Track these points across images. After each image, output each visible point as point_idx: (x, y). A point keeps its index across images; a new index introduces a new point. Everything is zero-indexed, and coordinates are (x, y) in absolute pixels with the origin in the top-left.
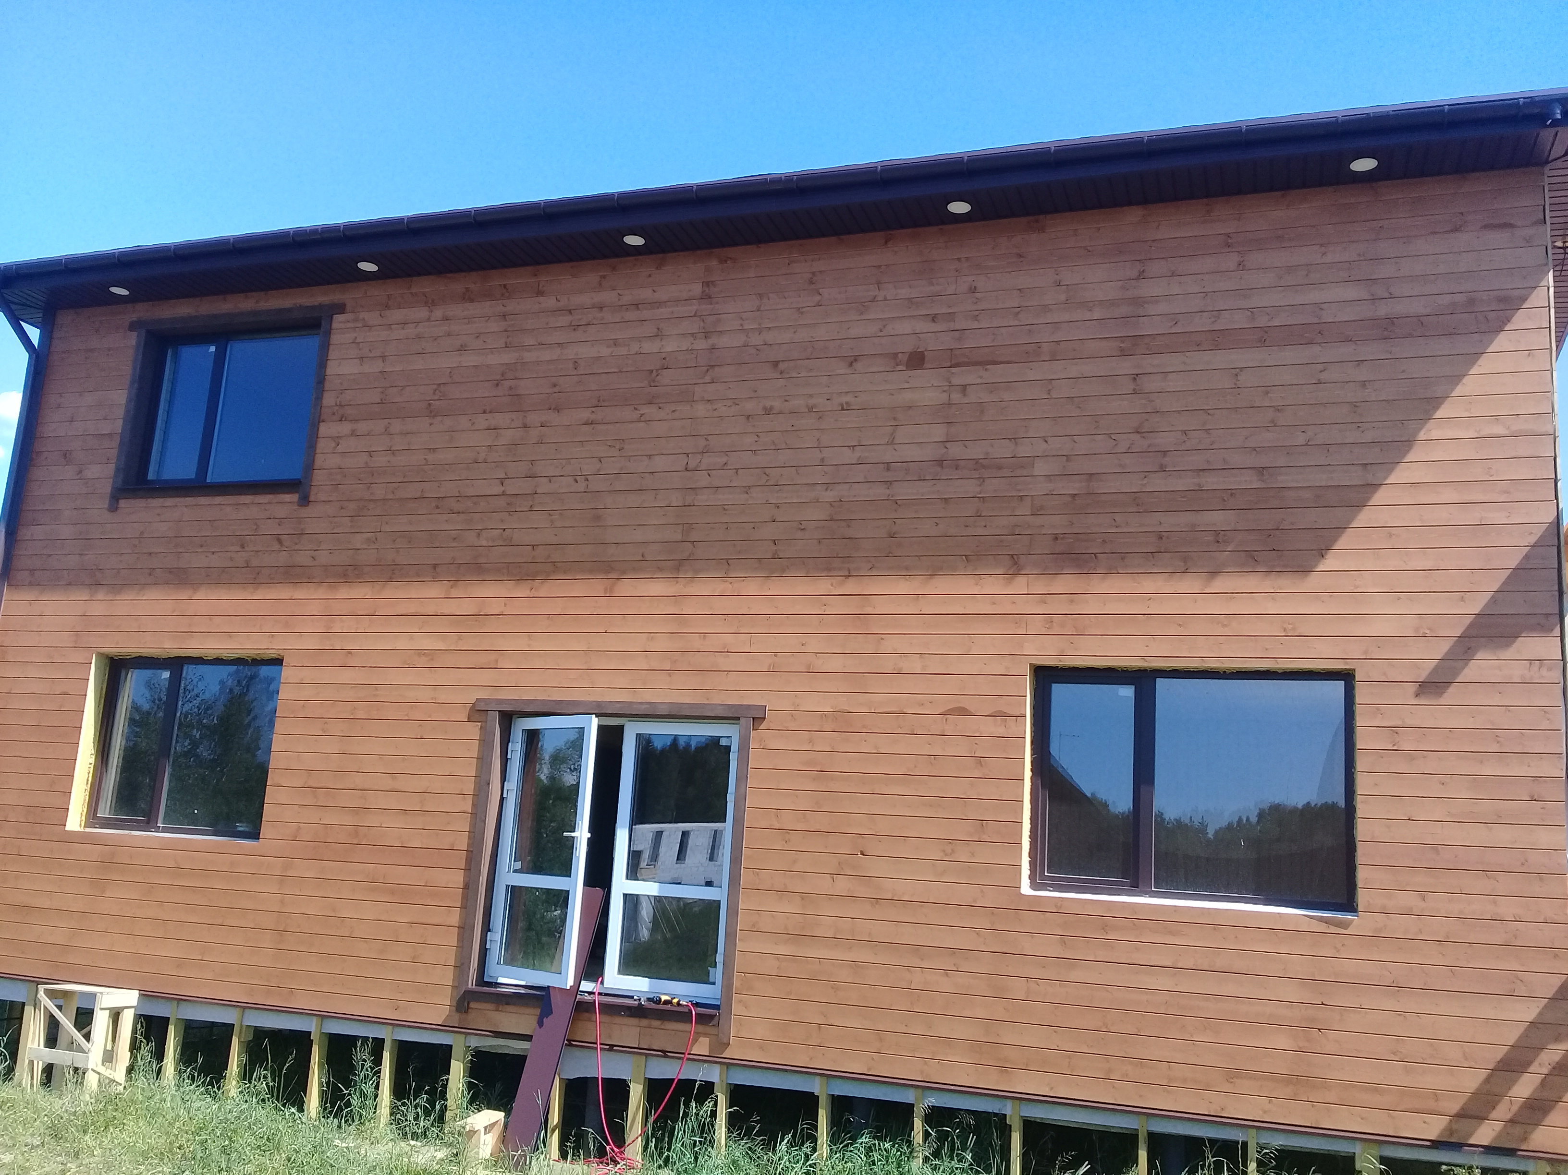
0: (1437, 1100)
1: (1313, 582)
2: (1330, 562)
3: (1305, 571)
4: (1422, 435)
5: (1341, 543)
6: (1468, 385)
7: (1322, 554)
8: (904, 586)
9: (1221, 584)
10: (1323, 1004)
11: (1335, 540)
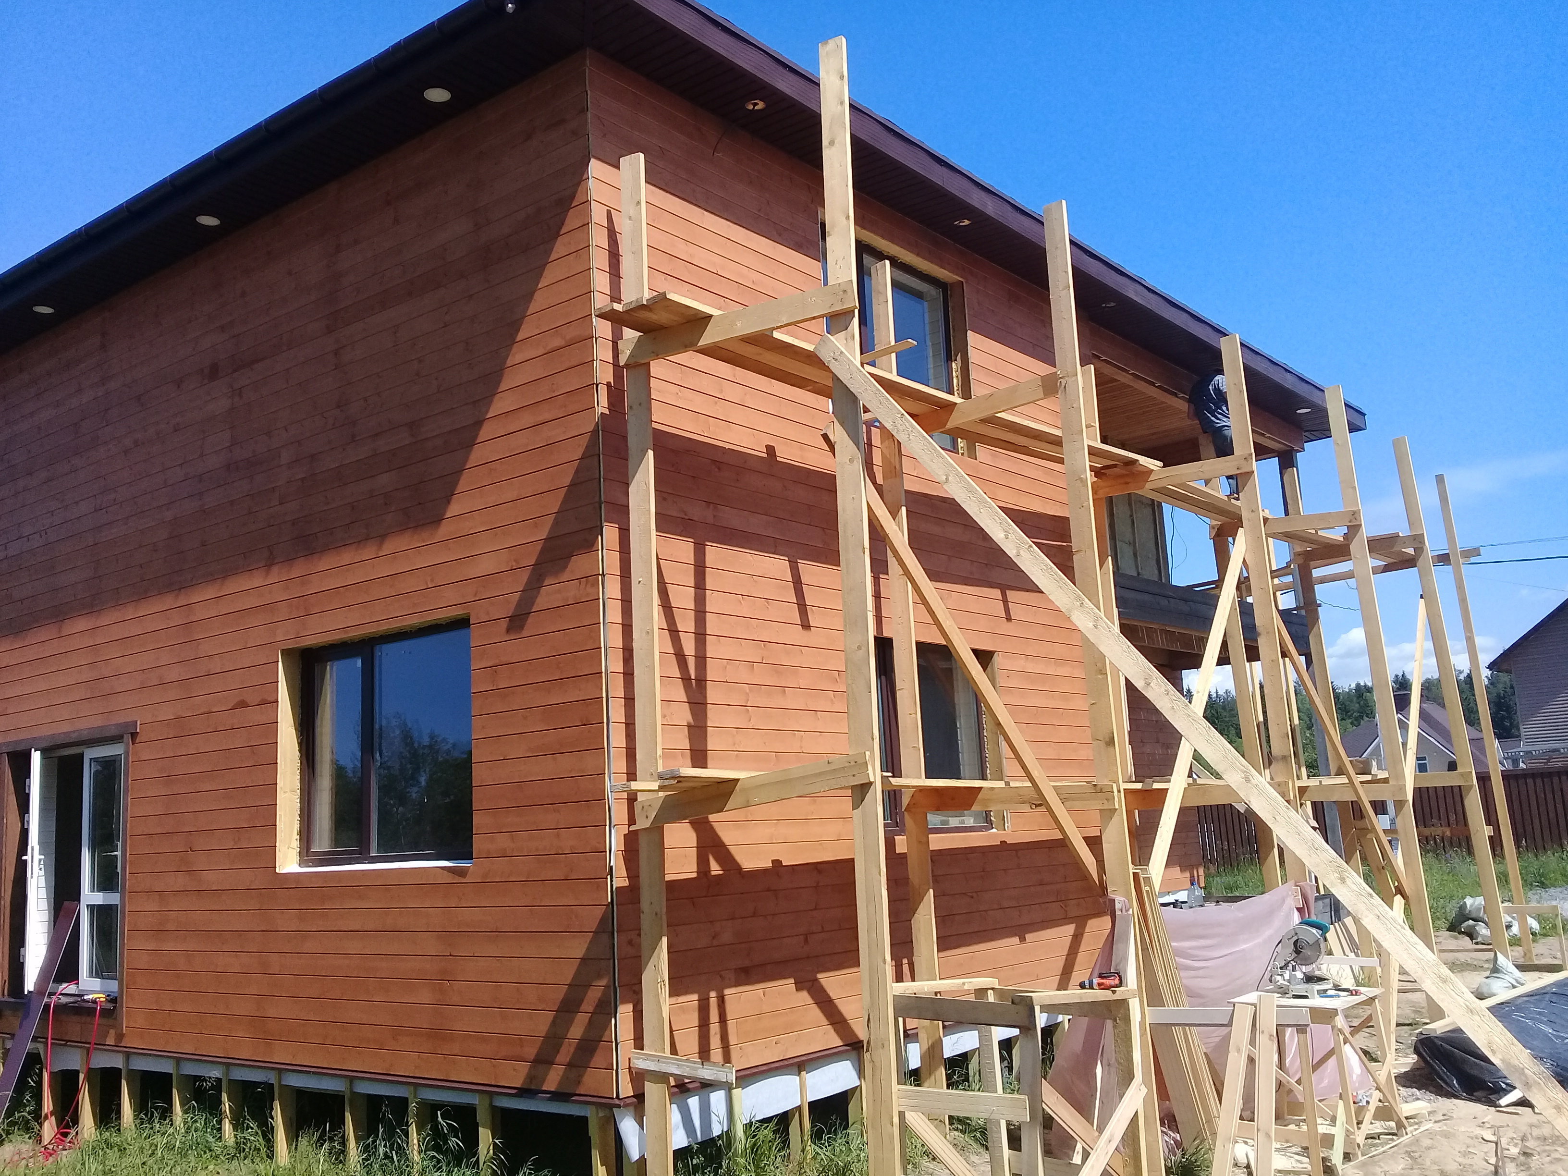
0: (522, 1047)
1: (445, 530)
2: (454, 509)
3: (437, 520)
4: (509, 363)
5: (462, 486)
6: (539, 301)
7: (447, 499)
8: (210, 592)
9: (389, 546)
10: (451, 955)
11: (455, 484)
